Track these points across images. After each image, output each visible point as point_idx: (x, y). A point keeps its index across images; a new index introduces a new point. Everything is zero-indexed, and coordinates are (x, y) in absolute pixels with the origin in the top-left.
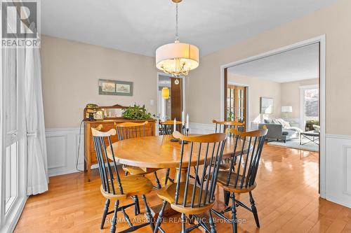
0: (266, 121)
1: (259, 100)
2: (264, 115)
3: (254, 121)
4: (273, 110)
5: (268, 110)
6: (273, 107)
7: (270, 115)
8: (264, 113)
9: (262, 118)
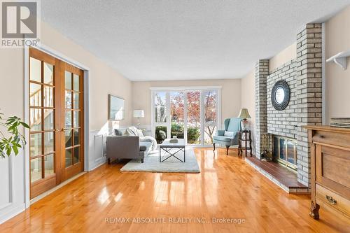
0: (116, 131)
1: (107, 100)
2: (113, 122)
3: (99, 133)
4: (124, 115)
5: (119, 115)
6: (124, 110)
7: (122, 122)
8: (114, 119)
9: (110, 126)
